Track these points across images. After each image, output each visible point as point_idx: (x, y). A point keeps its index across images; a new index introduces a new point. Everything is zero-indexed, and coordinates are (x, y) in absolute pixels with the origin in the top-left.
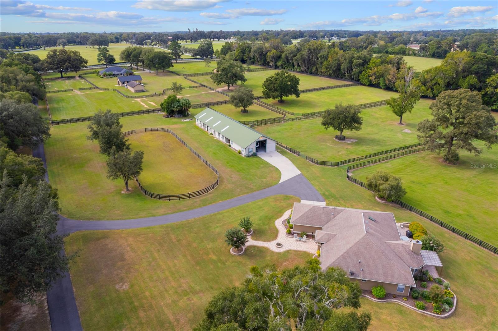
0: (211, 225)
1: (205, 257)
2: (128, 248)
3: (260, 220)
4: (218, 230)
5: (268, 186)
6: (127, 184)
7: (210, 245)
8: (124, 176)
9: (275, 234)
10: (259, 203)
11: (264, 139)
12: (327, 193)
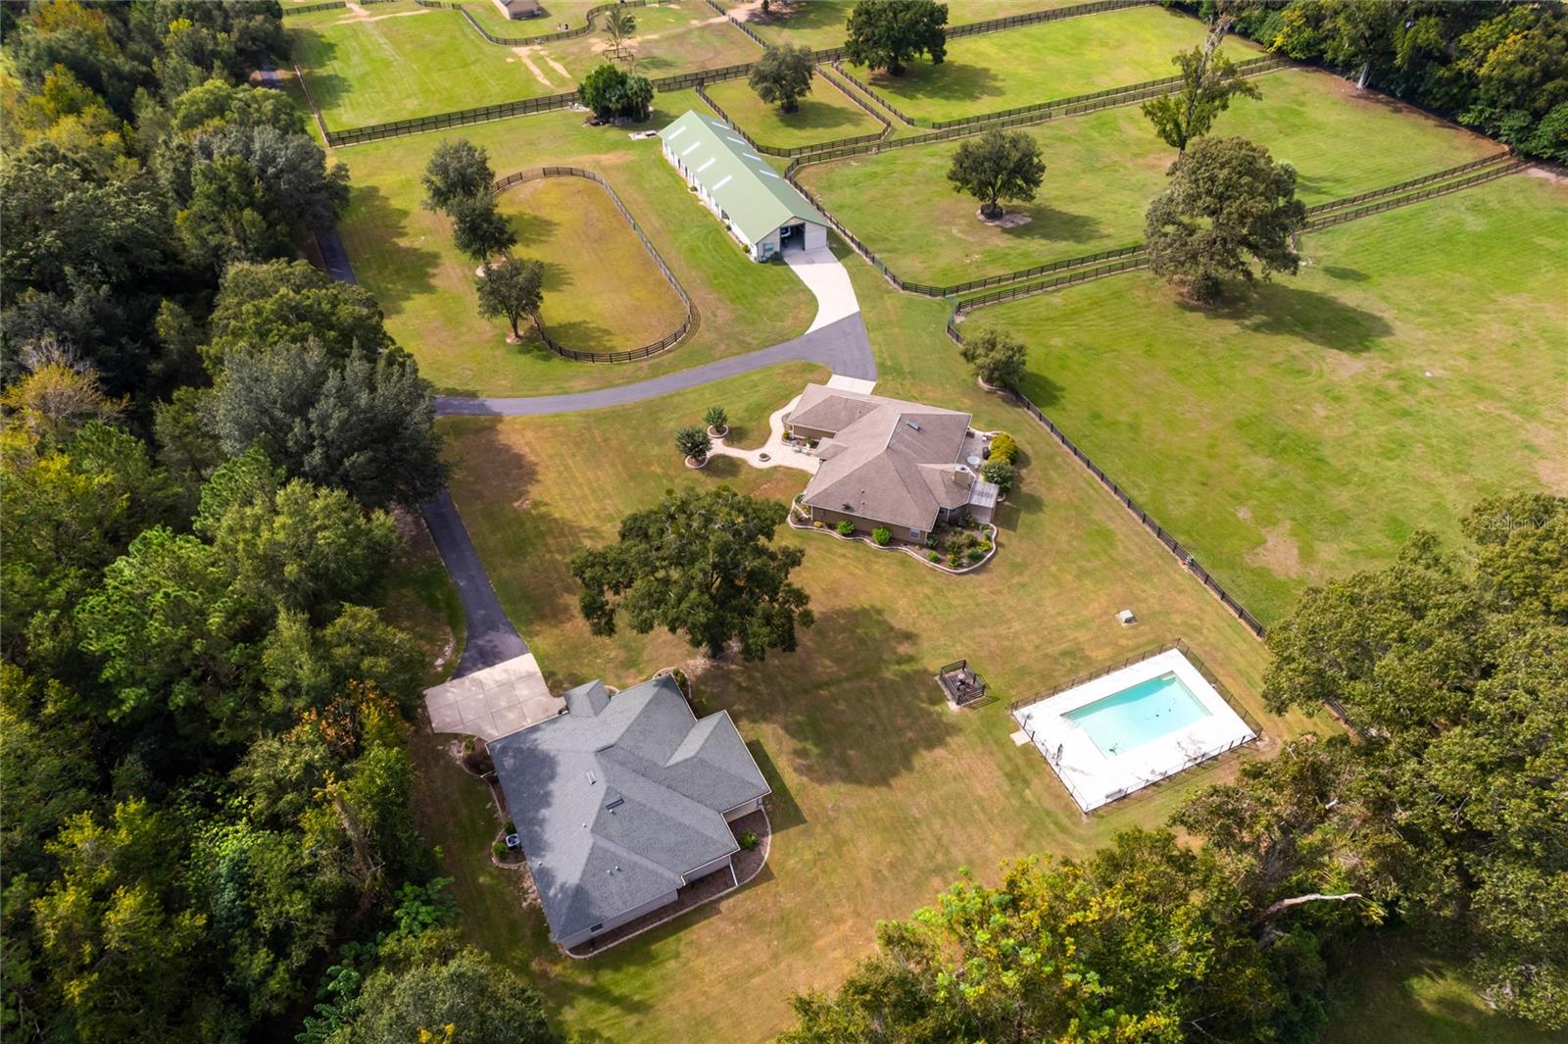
0: (661, 414)
1: (644, 469)
2: (527, 449)
3: (746, 410)
4: (672, 424)
5: (782, 338)
6: (515, 326)
7: (656, 451)
8: (509, 310)
9: (765, 436)
10: (753, 378)
11: (800, 222)
12: (889, 363)
